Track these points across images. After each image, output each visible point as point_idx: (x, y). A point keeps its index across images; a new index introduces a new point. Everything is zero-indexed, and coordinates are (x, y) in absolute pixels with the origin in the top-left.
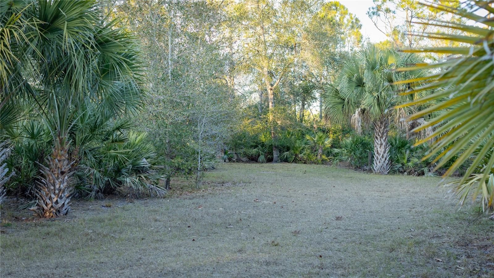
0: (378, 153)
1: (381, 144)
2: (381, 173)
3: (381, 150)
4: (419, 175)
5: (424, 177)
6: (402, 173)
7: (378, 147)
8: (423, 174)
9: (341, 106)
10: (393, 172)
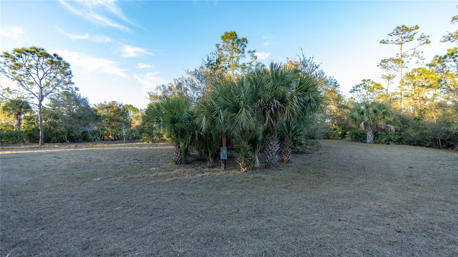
0: (369, 136)
1: (370, 134)
2: (370, 143)
3: (370, 136)
4: (387, 144)
5: (389, 145)
6: (379, 143)
7: (369, 134)
8: (389, 144)
9: (355, 121)
10: (375, 143)
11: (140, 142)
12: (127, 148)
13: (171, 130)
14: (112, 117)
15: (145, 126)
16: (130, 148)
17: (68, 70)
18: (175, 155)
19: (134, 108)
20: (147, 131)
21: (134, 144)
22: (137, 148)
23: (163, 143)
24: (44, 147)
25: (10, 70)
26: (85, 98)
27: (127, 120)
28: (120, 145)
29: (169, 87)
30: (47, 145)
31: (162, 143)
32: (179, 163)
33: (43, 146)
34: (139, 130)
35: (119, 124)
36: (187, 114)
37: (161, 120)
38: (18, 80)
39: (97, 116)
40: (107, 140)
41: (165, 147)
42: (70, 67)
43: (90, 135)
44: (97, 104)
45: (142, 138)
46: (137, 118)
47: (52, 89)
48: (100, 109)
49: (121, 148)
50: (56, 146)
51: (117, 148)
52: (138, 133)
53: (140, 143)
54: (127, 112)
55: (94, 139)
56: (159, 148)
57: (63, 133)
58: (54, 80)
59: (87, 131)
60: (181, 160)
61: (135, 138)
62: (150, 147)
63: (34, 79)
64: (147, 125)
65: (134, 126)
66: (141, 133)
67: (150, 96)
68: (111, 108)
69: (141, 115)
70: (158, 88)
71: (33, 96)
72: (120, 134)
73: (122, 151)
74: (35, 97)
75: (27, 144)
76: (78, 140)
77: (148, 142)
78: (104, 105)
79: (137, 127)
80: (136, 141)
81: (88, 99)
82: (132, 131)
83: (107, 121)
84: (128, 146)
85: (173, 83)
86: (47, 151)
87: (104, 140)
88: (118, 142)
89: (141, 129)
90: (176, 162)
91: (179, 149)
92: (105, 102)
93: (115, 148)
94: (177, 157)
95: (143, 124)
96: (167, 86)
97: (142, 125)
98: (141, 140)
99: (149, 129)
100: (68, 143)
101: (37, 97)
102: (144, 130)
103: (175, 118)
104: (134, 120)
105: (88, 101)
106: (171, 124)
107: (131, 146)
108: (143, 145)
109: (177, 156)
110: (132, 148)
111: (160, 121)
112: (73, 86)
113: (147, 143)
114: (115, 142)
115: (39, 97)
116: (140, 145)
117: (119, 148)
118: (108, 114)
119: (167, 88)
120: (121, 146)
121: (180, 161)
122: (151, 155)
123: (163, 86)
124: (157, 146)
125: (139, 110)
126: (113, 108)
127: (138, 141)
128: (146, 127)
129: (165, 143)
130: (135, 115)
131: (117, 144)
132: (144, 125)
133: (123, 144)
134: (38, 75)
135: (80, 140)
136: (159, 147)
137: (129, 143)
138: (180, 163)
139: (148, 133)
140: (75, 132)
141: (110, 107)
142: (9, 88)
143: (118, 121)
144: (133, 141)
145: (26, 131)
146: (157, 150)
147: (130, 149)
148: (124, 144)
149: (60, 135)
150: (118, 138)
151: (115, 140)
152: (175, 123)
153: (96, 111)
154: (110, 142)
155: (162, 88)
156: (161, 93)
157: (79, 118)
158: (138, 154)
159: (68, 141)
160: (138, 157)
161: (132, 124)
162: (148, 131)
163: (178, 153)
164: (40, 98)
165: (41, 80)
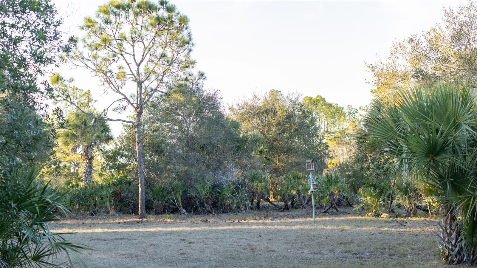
11: (354, 214)
12: (322, 227)
13: (428, 173)
14: (274, 141)
15: (366, 165)
16: (329, 227)
17: (185, 33)
18: (444, 240)
19: (330, 105)
20: (373, 180)
21: (337, 218)
22: (347, 228)
23: (423, 218)
24: (147, 222)
25: (90, 52)
26: (212, 92)
27: (313, 148)
28: (301, 220)
29: (429, 41)
30: (151, 218)
31: (421, 216)
32: (456, 260)
33: (145, 219)
34: (349, 177)
35: (292, 159)
36: (467, 130)
37: (405, 147)
38: (102, 71)
39: (239, 140)
40: (266, 208)
41: (426, 229)
42: (190, 24)
43: (228, 194)
44: (235, 107)
45: (358, 203)
46: (340, 139)
47: (157, 85)
48: (243, 120)
49: (307, 227)
50: (168, 220)
51: (297, 227)
52: (346, 186)
53: (353, 218)
54: (313, 121)
55: (238, 207)
56: (408, 229)
57: (173, 189)
58: (161, 62)
59: (221, 184)
60: (459, 252)
61: (339, 204)
62: (381, 227)
63: (128, 64)
64: (372, 162)
65: (331, 164)
66: (354, 189)
67: (377, 75)
68: (271, 115)
69: (351, 128)
70: (398, 48)
71: (125, 103)
72: (298, 192)
73: (312, 233)
74: (130, 106)
75: (113, 216)
76: (203, 207)
77: (377, 215)
78: (252, 108)
79: (342, 167)
80: (343, 213)
81: (219, 96)
82: (330, 181)
83: (261, 152)
84: (325, 223)
85: (443, 25)
86: (161, 229)
87: (258, 206)
88: (295, 212)
89: (355, 174)
90: (447, 257)
91: (454, 224)
92: (255, 97)
93: (293, 227)
94: (448, 245)
95: (360, 159)
96: (423, 39)
97: (358, 161)
98: (357, 208)
99: (378, 175)
100: (184, 214)
101: (132, 104)
102: (363, 177)
103: (436, 142)
104: (332, 145)
105: (219, 100)
106: (427, 156)
107: (332, 223)
108: (361, 221)
109: (448, 242)
110: (335, 228)
111: (401, 152)
112: (195, 71)
113: (373, 218)
114: (286, 213)
115: (135, 105)
116: (355, 221)
117: (301, 227)
118: (263, 133)
119: (424, 45)
120: (306, 223)
121: (456, 256)
122: (384, 246)
123: (412, 41)
124: (402, 224)
125: (345, 111)
126: (275, 113)
127: (348, 210)
128: (368, 168)
129: (428, 219)
130: (332, 129)
131: (292, 217)
132: (363, 162)
133: (308, 219)
134: (134, 55)
135: (208, 207)
136: (410, 227)
137: (325, 216)
138: (459, 262)
139: (375, 186)
140: (198, 187)
141: (267, 112)
142: (89, 91)
143: (289, 151)
144: (334, 210)
145: (109, 186)
146: (401, 234)
147: (330, 230)
148: (312, 219)
149: (168, 193)
150: (292, 204)
151: (287, 208)
152: (437, 154)
153: (236, 125)
154: (275, 213)
155: (409, 48)
156: (406, 63)
157: (203, 148)
158: (351, 242)
159: (184, 211)
160: (353, 248)
161: (328, 161)
162: (375, 181)
163: (450, 234)
164: (138, 108)
165: (139, 65)
